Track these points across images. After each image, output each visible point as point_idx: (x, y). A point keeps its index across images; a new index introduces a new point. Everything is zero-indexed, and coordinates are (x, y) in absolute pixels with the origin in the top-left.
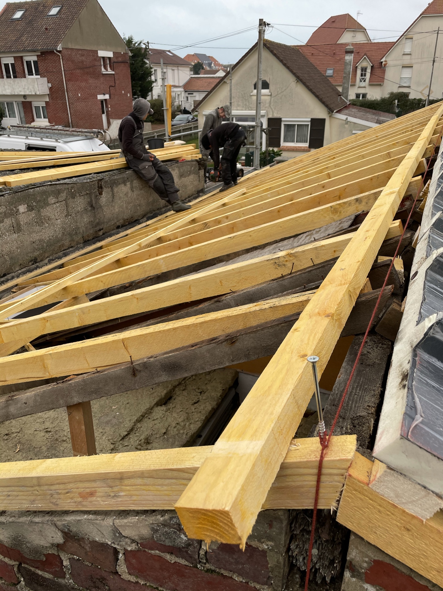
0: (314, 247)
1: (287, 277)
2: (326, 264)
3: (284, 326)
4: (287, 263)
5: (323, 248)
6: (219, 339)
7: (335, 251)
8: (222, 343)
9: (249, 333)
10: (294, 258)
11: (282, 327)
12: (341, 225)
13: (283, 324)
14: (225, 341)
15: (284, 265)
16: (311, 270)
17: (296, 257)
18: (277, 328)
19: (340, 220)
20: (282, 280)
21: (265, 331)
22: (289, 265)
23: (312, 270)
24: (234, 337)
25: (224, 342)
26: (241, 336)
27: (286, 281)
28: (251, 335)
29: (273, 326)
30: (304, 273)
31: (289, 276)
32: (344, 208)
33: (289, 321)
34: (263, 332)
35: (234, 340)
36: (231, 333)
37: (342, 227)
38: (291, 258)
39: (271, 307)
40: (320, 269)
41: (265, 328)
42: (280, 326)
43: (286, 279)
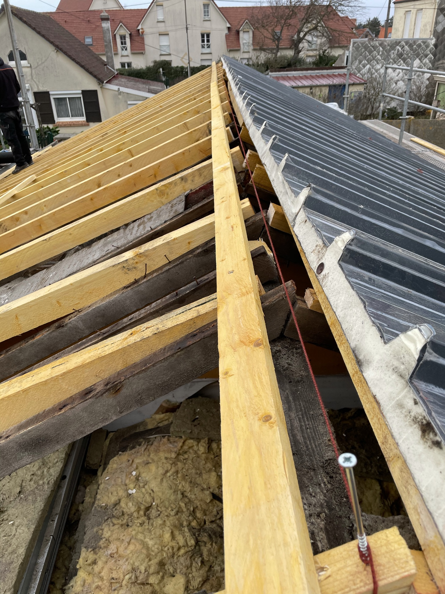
0: (165, 241)
1: (143, 281)
2: (184, 259)
3: (180, 355)
4: (138, 265)
5: (176, 241)
6: (97, 391)
7: (189, 243)
8: (102, 395)
9: (137, 373)
10: (144, 258)
11: (179, 356)
12: (174, 209)
13: (179, 353)
14: (106, 391)
15: (135, 268)
16: (169, 269)
17: (146, 256)
18: (173, 359)
19: (170, 203)
20: (138, 286)
21: (158, 366)
22: (140, 267)
23: (170, 268)
24: (117, 384)
25: (104, 393)
26: (127, 380)
27: (143, 286)
28: (141, 375)
29: (167, 358)
30: (162, 274)
31: (145, 280)
32: (170, 189)
33: (186, 348)
34: (155, 368)
35: (118, 388)
36: (110, 379)
37: (176, 211)
38: (142, 259)
39: (156, 333)
40: (179, 266)
41: (157, 363)
42: (176, 356)
43: (142, 284)
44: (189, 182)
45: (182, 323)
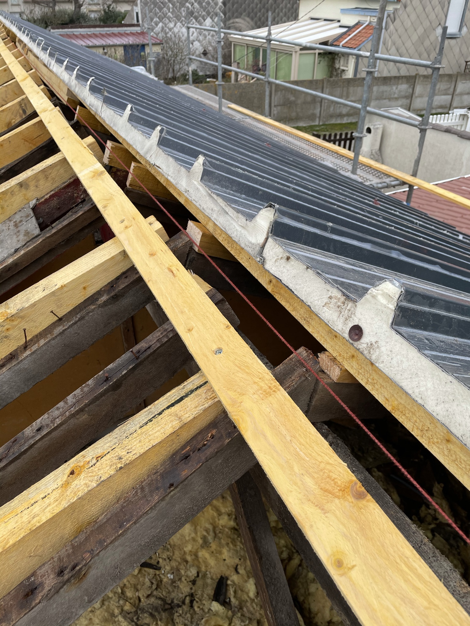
0: (47, 292)
1: (25, 355)
2: (84, 312)
3: (175, 494)
4: (10, 332)
5: (65, 289)
6: (47, 588)
7: (84, 288)
8: (58, 592)
9: (111, 542)
10: (19, 320)
11: (172, 497)
12: (23, 228)
13: (172, 493)
14: (64, 585)
15: (6, 337)
16: (64, 331)
17: (22, 318)
18: (163, 503)
19: (9, 219)
20: (18, 363)
21: (142, 521)
22: (15, 334)
23: (66, 330)
24: (81, 568)
25: (61, 587)
26: (97, 558)
27: (26, 362)
28: (116, 543)
29: (154, 506)
30: (53, 339)
31: (28, 352)
32: (6, 201)
33: (182, 482)
34: (137, 525)
35: (83, 573)
36: (60, 560)
37: (27, 233)
38: (15, 323)
39: (121, 468)
40: (79, 324)
41: (141, 517)
42: (167, 499)
43: (24, 359)
44: (32, 188)
45: (160, 443)
